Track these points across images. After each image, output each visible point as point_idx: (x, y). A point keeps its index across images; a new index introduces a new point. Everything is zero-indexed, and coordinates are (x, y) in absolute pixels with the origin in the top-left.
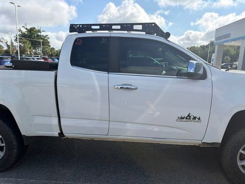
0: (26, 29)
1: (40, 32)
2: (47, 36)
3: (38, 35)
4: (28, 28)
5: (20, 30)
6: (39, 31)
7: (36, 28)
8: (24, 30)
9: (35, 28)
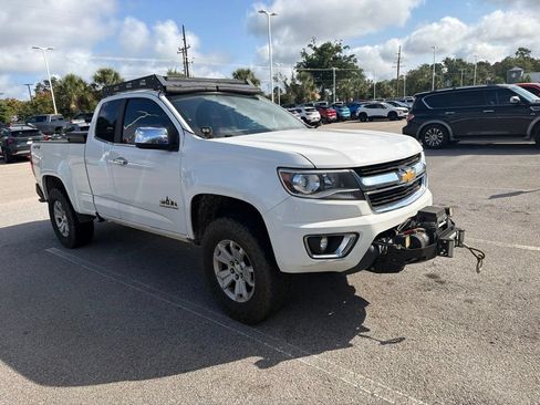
0: (315, 48)
1: (340, 51)
2: (352, 56)
3: (335, 58)
4: (318, 46)
5: (304, 54)
6: (338, 49)
7: (332, 43)
8: (311, 52)
9: (329, 44)
